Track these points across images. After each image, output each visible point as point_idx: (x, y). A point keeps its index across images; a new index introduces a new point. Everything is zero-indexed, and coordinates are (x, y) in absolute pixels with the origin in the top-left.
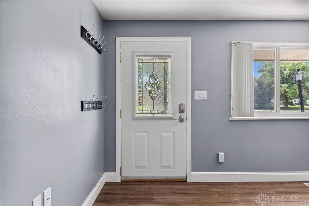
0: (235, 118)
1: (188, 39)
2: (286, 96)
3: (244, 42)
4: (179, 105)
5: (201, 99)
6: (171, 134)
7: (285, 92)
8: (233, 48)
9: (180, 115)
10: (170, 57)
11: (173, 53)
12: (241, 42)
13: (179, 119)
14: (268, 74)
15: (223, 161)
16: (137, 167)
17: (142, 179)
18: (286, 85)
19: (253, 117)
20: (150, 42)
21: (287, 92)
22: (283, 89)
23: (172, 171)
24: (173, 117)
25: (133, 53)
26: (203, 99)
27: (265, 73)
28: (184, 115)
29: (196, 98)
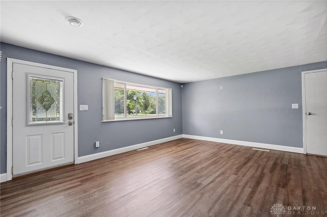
0: (105, 121)
1: (76, 72)
2: (129, 108)
3: (110, 79)
4: (69, 114)
5: (84, 110)
6: (62, 134)
7: (129, 105)
8: (104, 82)
9: (69, 120)
10: (62, 81)
11: (64, 79)
12: (108, 79)
13: (68, 123)
14: (119, 93)
15: (99, 146)
16: (30, 164)
17: (35, 172)
18: (129, 101)
19: (114, 119)
20: (44, 68)
21: (130, 105)
22: (128, 103)
23: (62, 160)
24: (64, 122)
25: (26, 73)
26: (86, 110)
27: (117, 91)
28: (72, 120)
29: (80, 110)
